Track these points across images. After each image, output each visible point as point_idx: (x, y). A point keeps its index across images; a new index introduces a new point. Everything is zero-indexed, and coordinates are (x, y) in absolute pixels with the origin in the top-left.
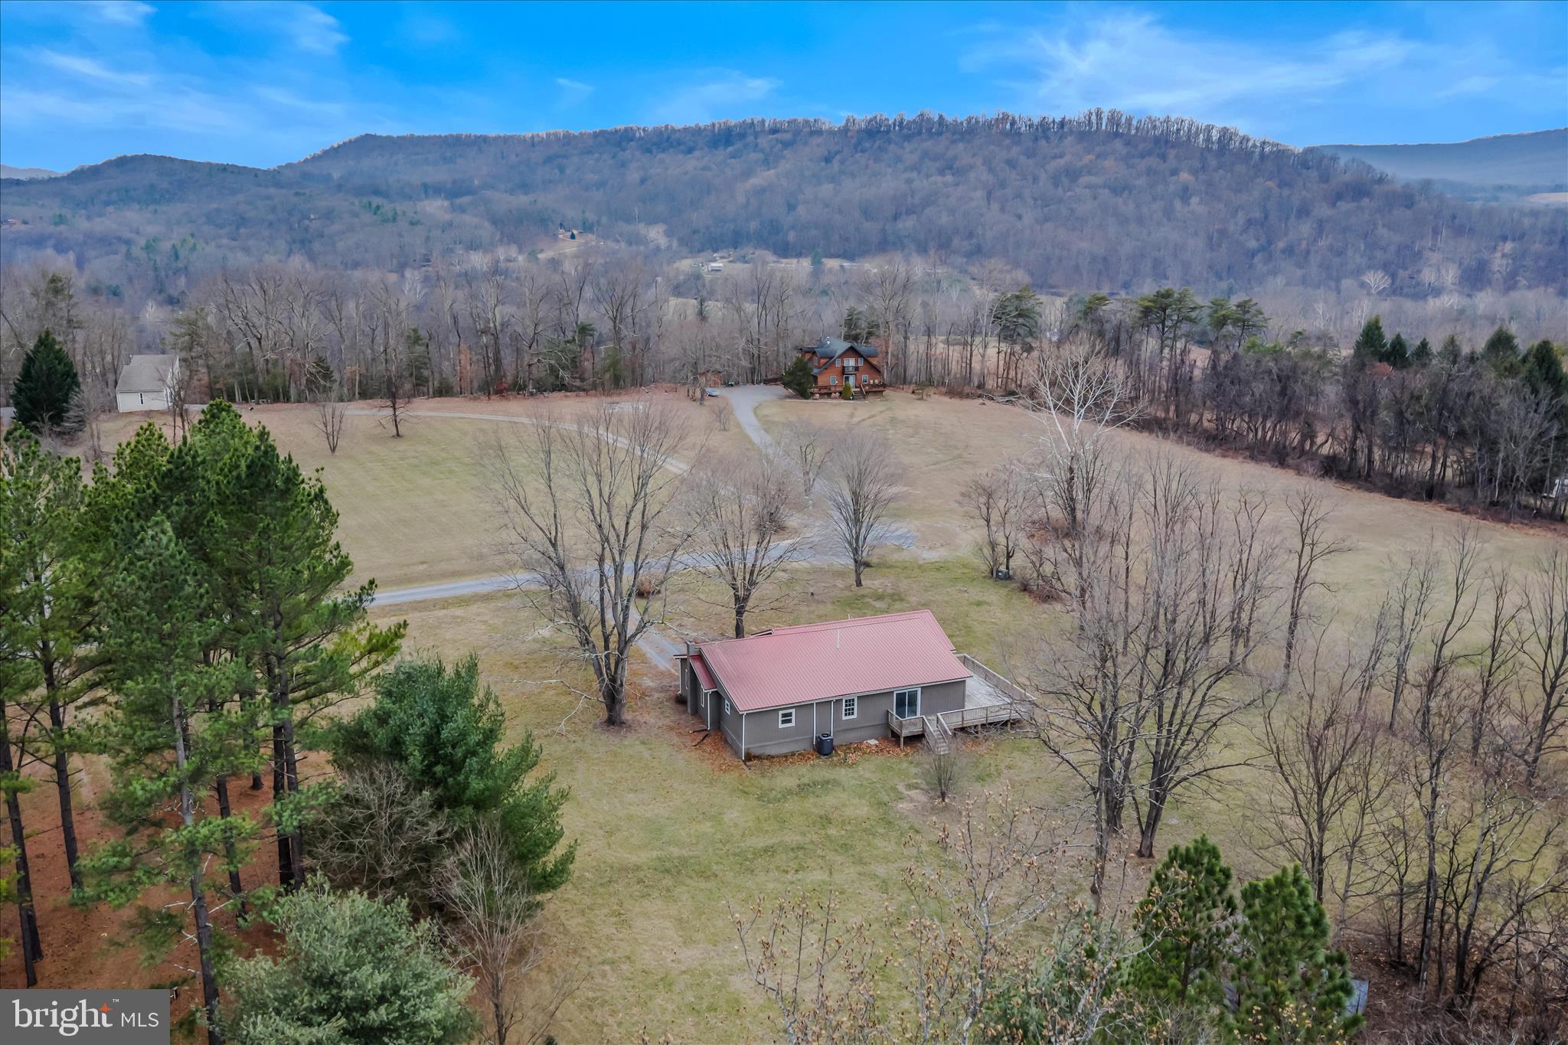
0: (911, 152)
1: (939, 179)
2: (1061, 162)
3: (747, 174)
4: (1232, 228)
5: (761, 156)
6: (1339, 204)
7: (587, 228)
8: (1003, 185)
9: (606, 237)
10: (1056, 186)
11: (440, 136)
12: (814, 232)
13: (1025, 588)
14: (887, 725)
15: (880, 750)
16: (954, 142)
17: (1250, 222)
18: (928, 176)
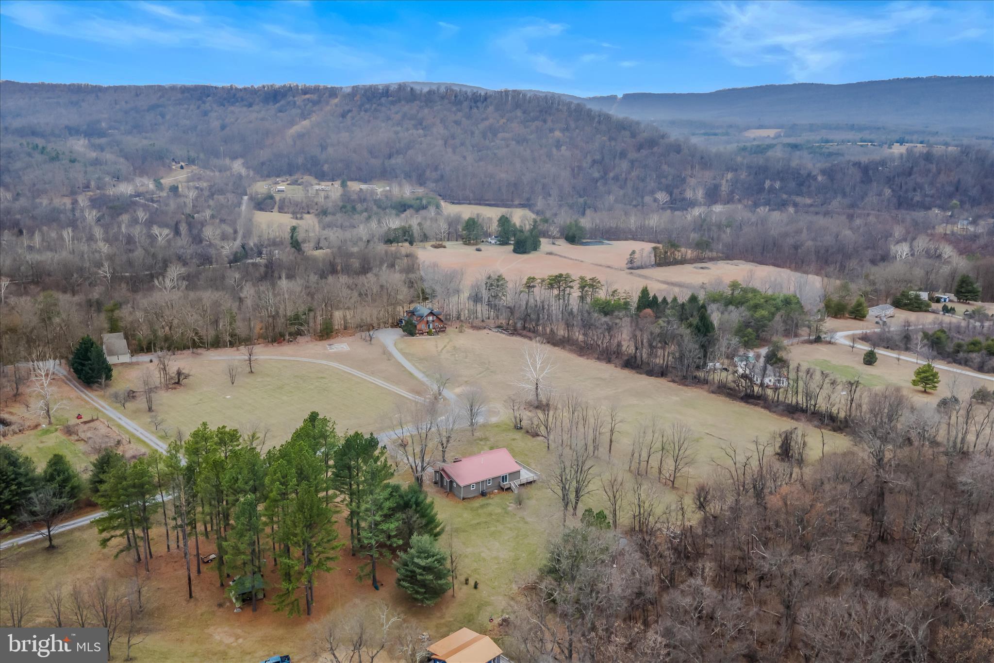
0: (396, 113)
1: (415, 132)
2: (487, 123)
3: (292, 123)
4: (584, 165)
5: (299, 111)
6: (641, 151)
7: (191, 161)
8: (453, 137)
9: (205, 167)
10: (485, 139)
11: (65, 85)
12: (340, 165)
13: (527, 432)
14: (499, 485)
15: (499, 493)
16: (421, 107)
17: (594, 162)
18: (408, 130)
